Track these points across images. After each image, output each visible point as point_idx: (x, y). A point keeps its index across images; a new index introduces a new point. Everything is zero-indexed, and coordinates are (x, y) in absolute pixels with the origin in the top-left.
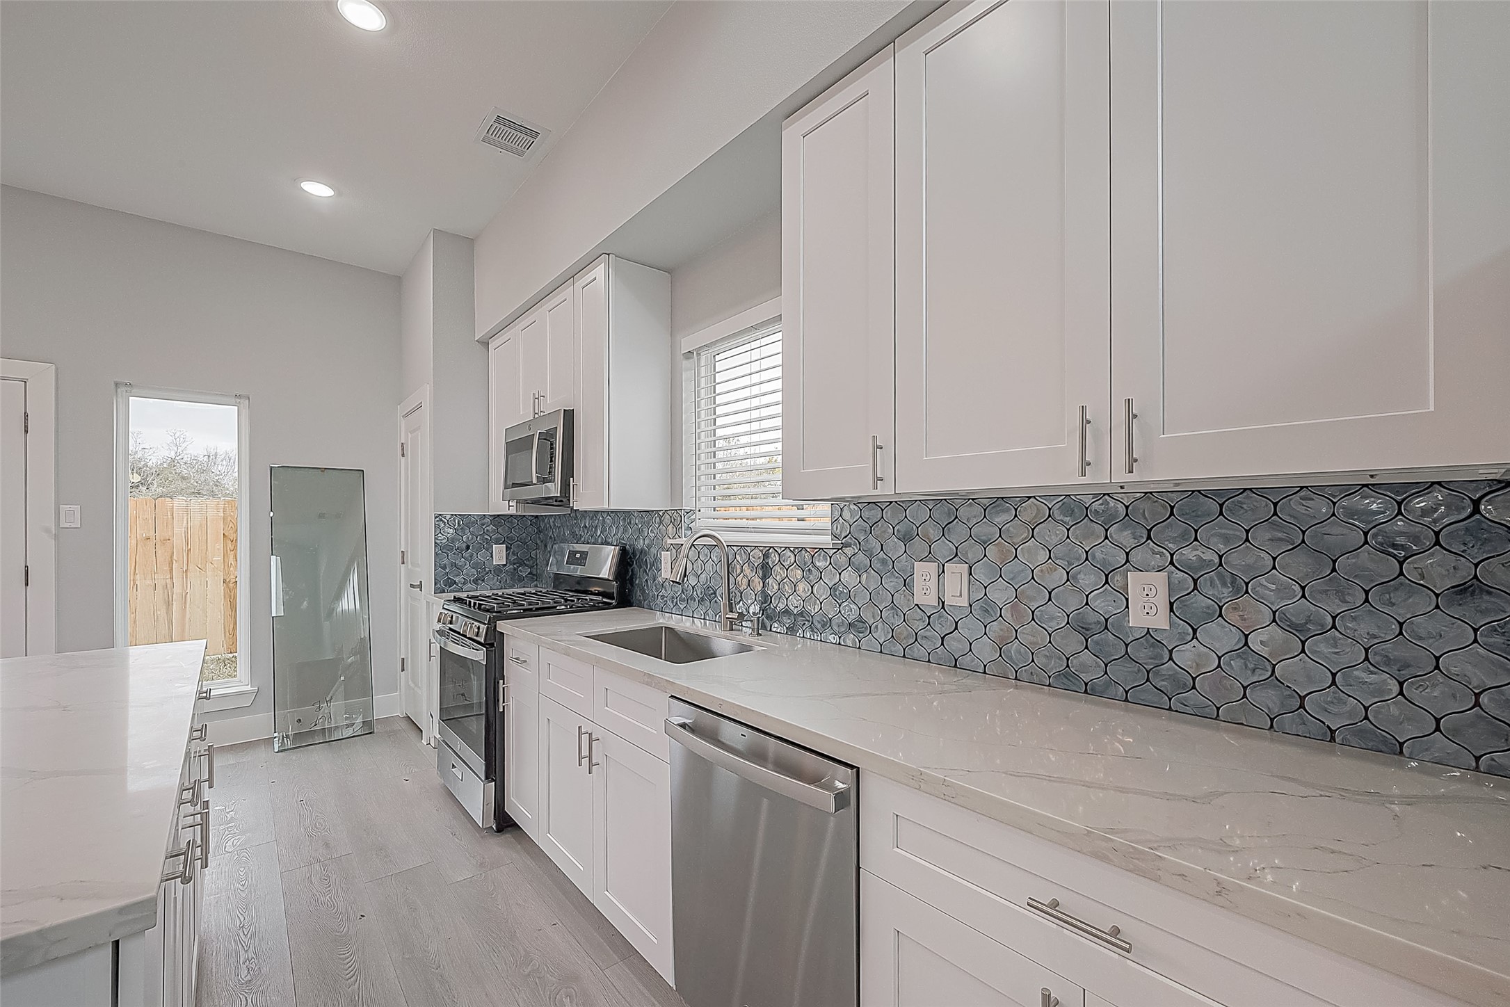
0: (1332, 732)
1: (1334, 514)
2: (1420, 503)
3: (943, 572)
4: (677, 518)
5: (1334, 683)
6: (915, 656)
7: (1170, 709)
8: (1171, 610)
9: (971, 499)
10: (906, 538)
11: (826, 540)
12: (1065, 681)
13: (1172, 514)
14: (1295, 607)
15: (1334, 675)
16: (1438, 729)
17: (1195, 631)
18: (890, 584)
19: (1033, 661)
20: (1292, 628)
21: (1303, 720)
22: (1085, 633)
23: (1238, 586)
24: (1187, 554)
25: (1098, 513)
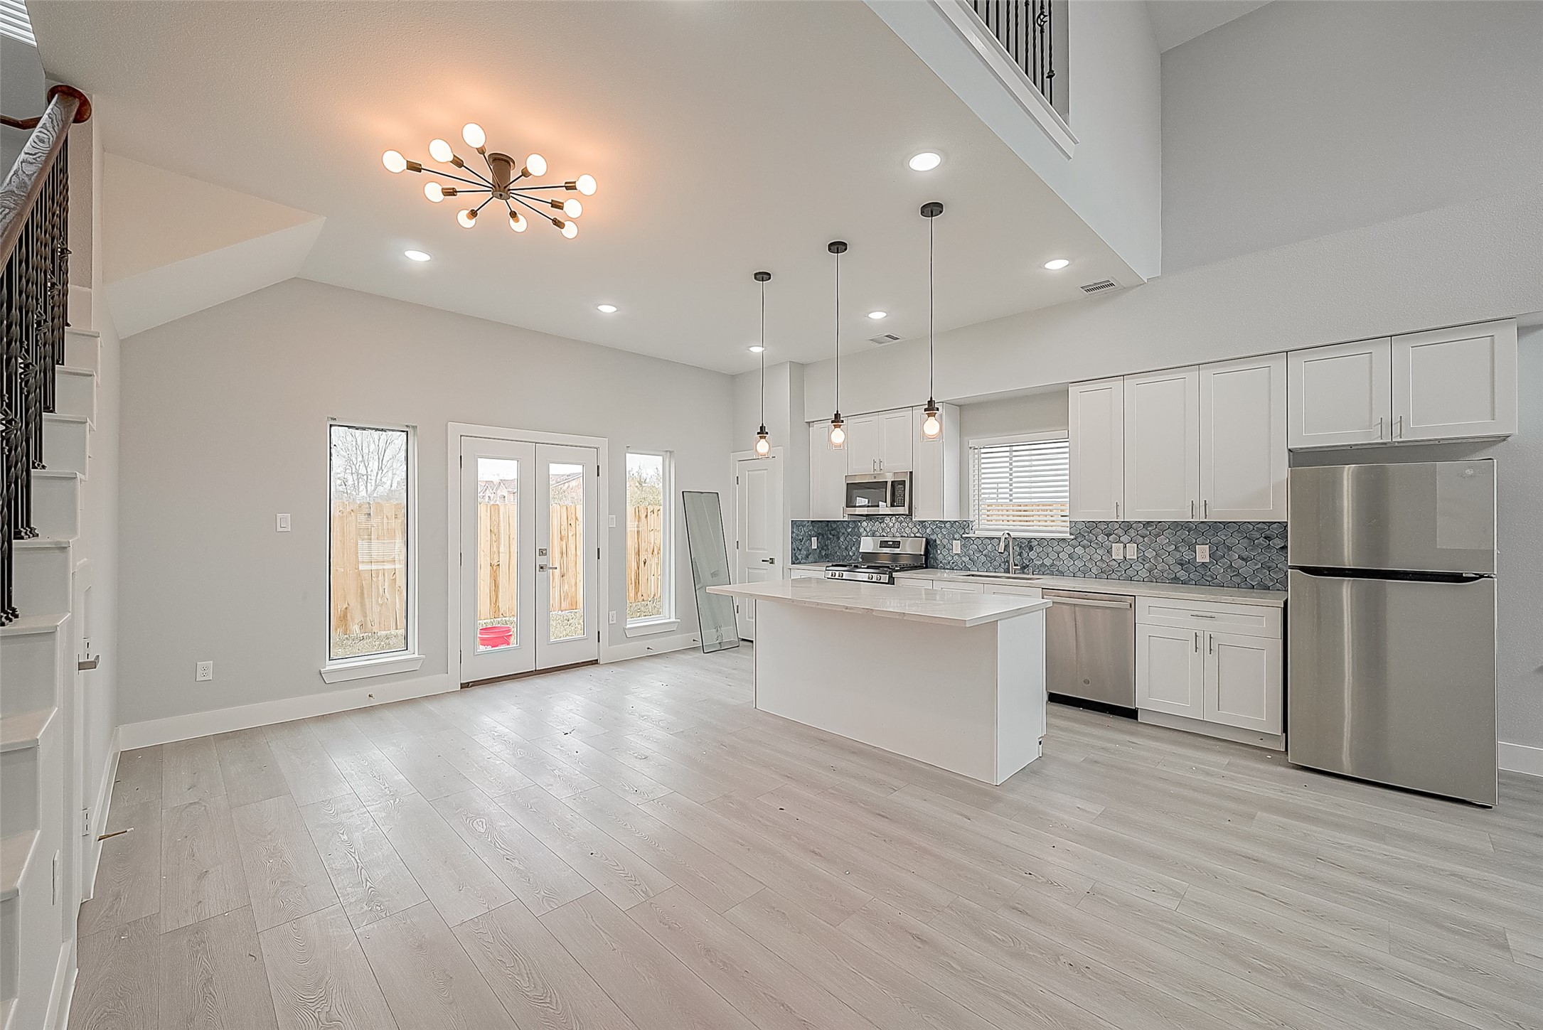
0: (1253, 586)
3: (1126, 547)
4: (965, 525)
5: (1254, 573)
6: (1112, 578)
7: (1209, 585)
8: (1210, 556)
9: (1137, 522)
10: (1108, 535)
11: (1067, 536)
12: (1175, 581)
13: (1209, 529)
14: (1245, 554)
15: (1254, 571)
17: (1216, 562)
18: (1100, 552)
19: (1162, 576)
20: (1243, 559)
21: (1246, 584)
22: (1182, 565)
23: (1230, 549)
24: (1214, 540)
25: (1186, 528)
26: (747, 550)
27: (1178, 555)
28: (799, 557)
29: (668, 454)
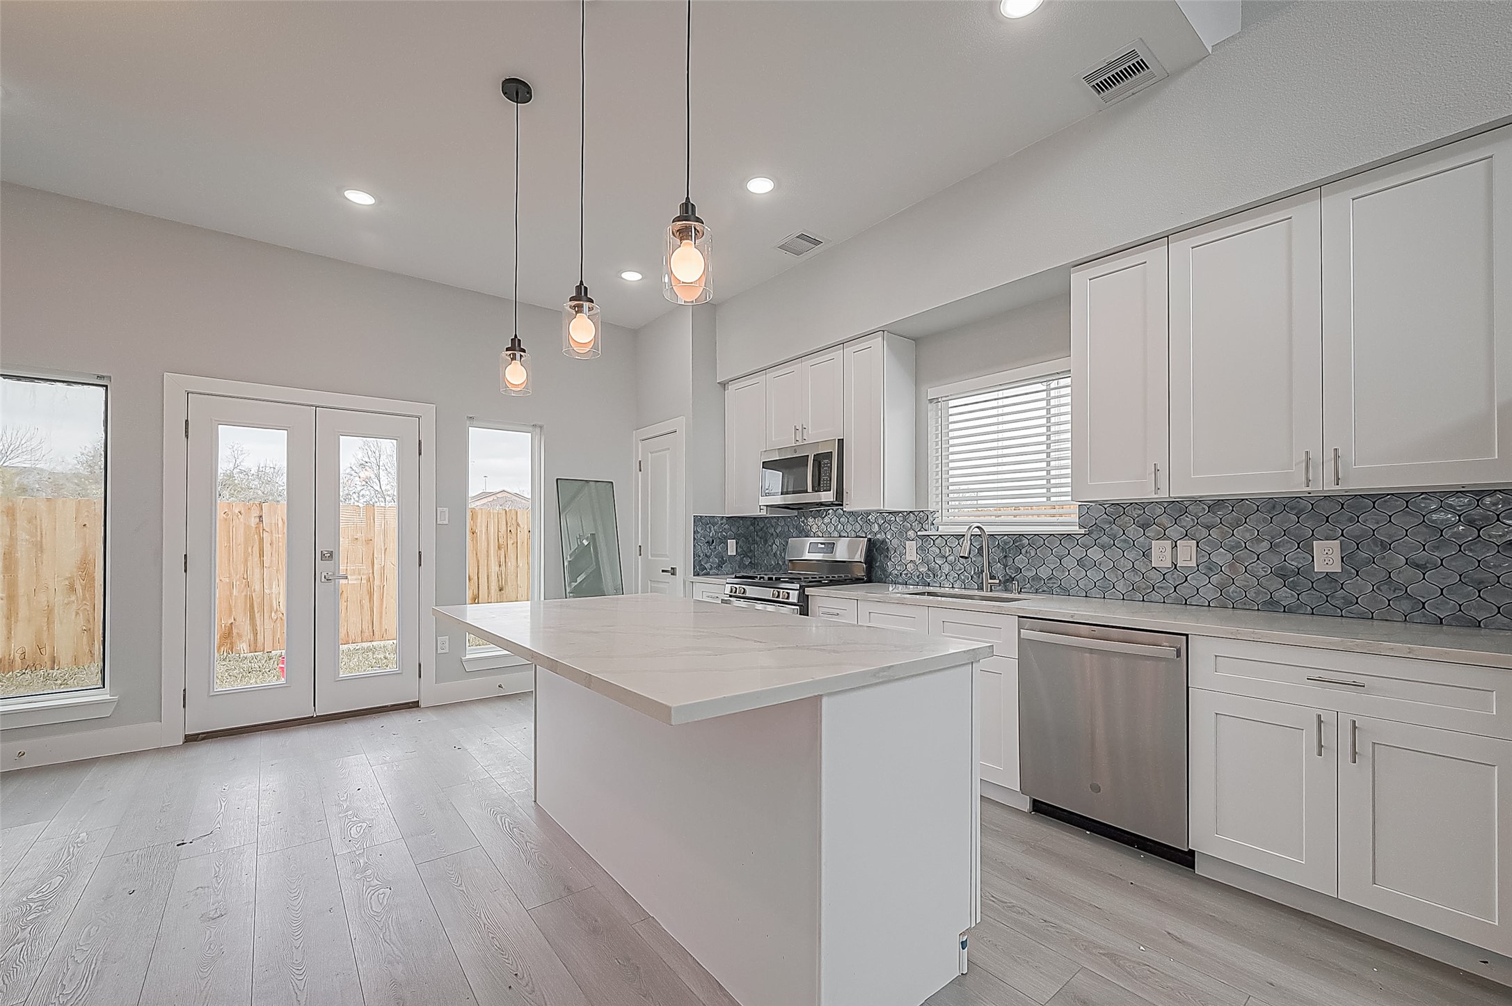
0: (1441, 619)
1: (1441, 507)
2: (1488, 500)
3: (1176, 546)
4: (922, 518)
5: (1442, 594)
6: (1152, 600)
7: (1342, 616)
8: (1342, 561)
9: (1196, 501)
10: (1145, 526)
11: (1075, 529)
12: (1270, 606)
13: (1342, 508)
14: (1420, 556)
15: (1442, 590)
16: (1499, 612)
17: (1357, 572)
18: (1131, 555)
19: (1246, 596)
20: (1418, 566)
21: (1424, 616)
22: (1284, 577)
23: (1385, 546)
24: (1352, 529)
25: (1292, 509)
26: (650, 557)
27: (1276, 561)
28: (708, 566)
29: (538, 430)
